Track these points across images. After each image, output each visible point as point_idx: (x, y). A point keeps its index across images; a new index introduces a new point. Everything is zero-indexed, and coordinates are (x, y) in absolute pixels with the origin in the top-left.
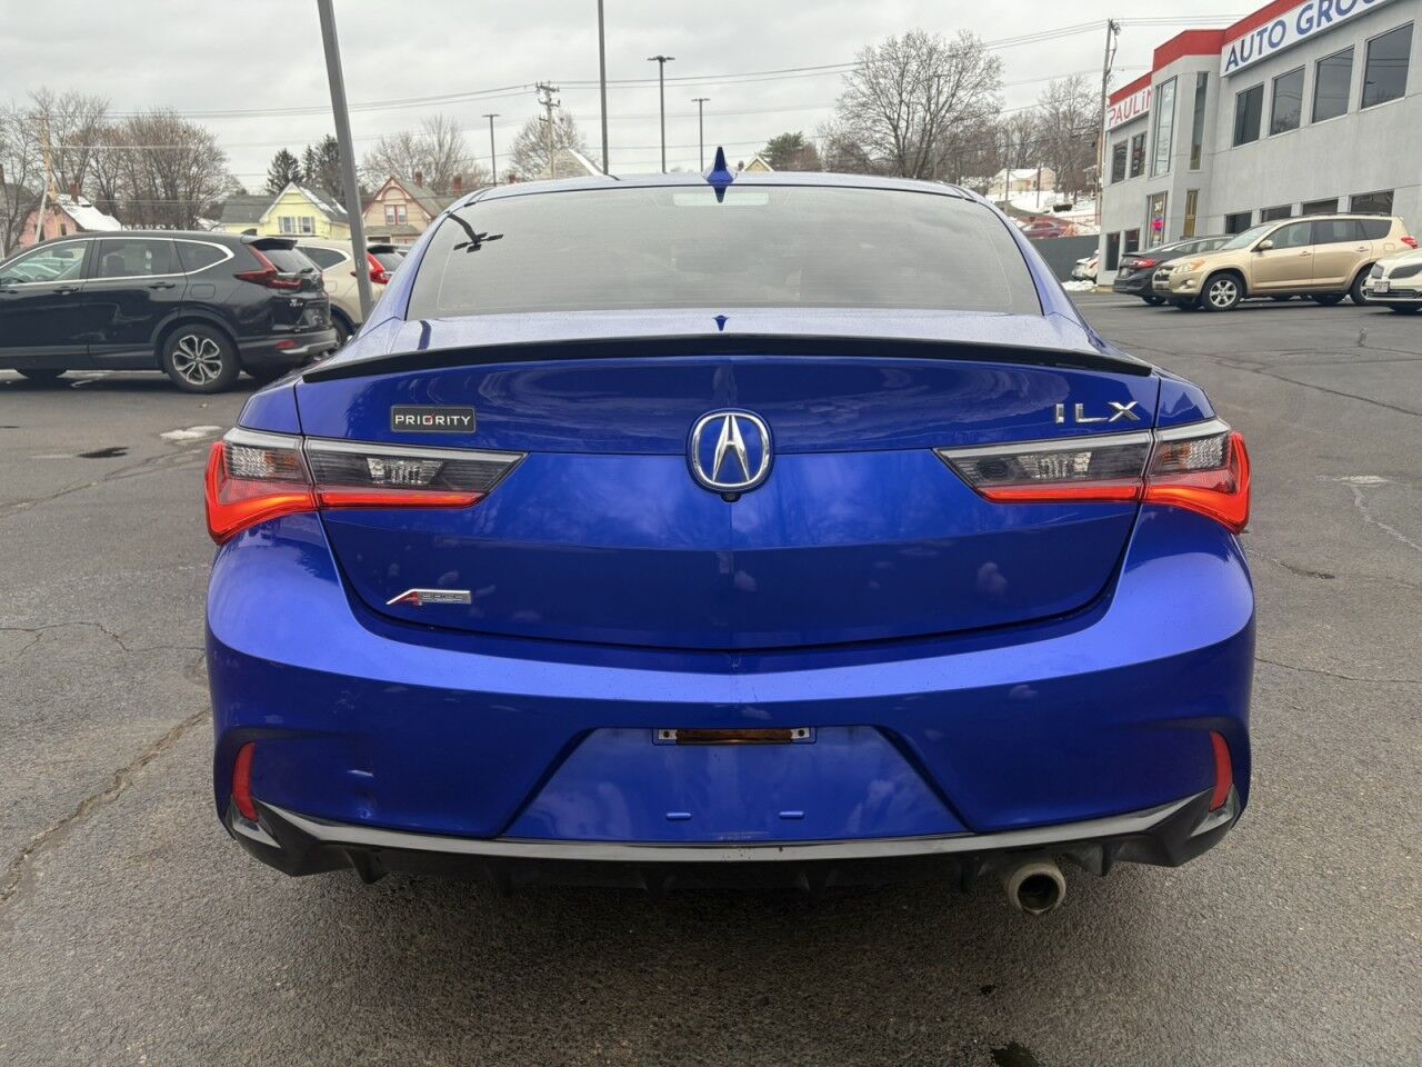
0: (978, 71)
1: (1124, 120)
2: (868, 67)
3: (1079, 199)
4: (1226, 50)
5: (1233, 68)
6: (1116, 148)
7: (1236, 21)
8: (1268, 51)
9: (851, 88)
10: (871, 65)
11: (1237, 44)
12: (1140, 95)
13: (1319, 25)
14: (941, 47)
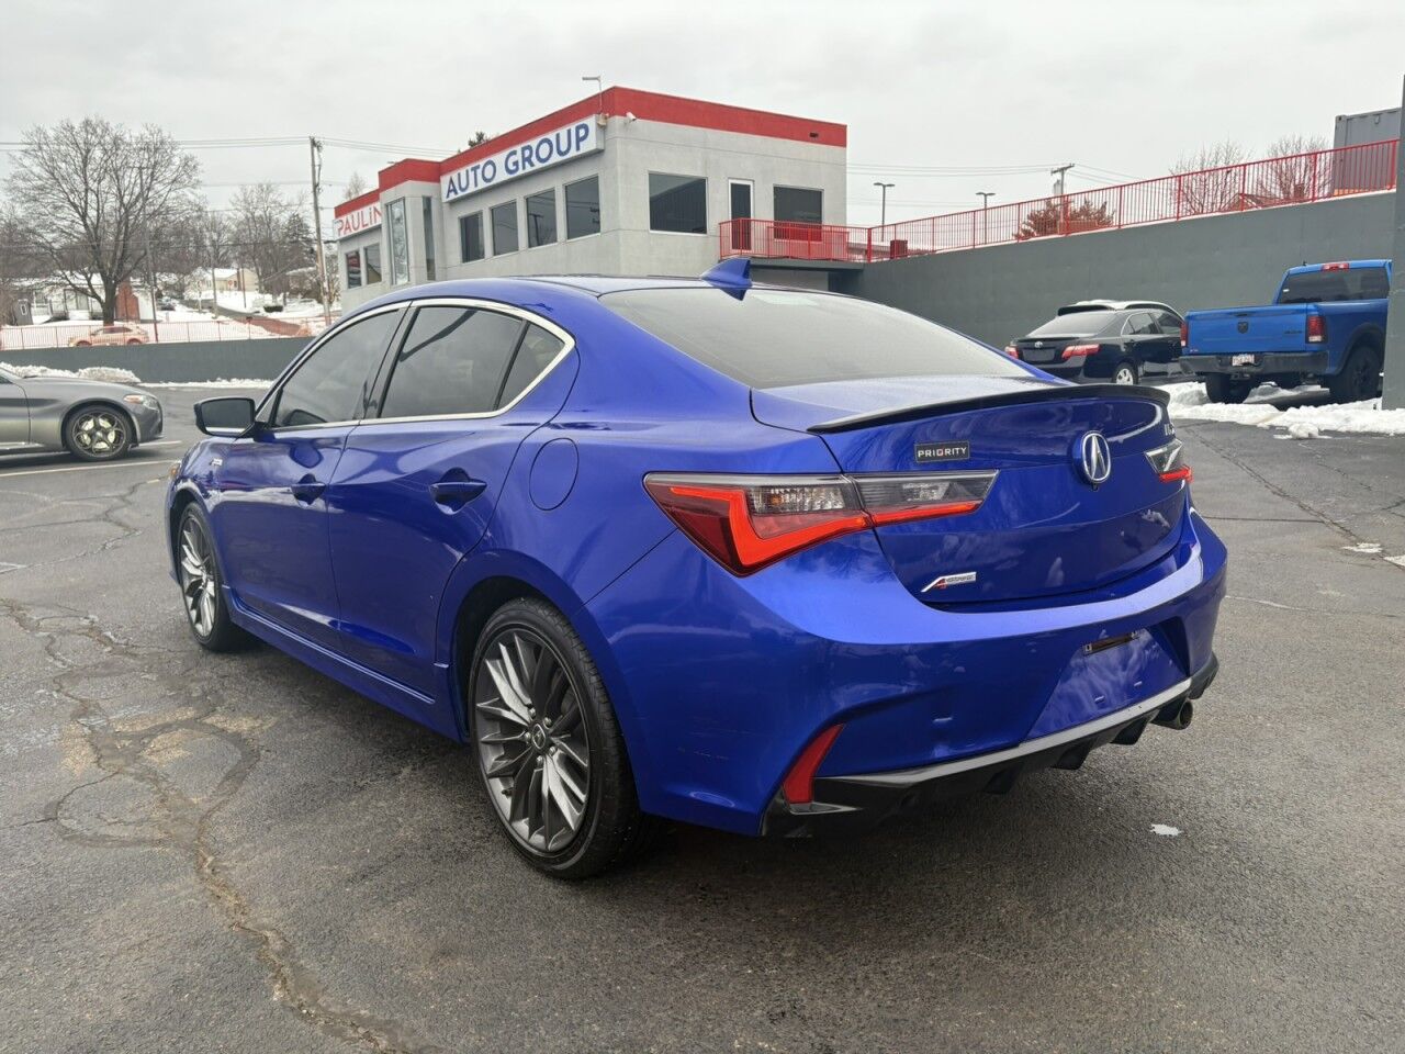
0: (173, 167)
1: (354, 232)
2: (40, 149)
3: (288, 300)
4: (445, 180)
5: (453, 196)
6: (348, 258)
7: (450, 156)
8: (482, 185)
9: (22, 169)
10: (45, 147)
11: (454, 175)
12: (366, 210)
13: (524, 168)
14: (127, 138)
